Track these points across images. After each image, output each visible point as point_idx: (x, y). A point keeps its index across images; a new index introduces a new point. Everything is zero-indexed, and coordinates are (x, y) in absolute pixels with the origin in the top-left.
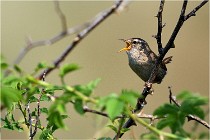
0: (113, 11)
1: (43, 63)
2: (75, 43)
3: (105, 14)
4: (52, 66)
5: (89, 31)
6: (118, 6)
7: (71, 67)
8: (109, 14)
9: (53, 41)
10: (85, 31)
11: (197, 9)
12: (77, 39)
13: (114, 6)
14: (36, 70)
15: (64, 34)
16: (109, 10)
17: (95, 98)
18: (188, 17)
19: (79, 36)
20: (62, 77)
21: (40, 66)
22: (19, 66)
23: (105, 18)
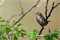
0: (35, 6)
1: (15, 20)
2: (24, 15)
4: (18, 21)
5: (28, 11)
6: (37, 4)
10: (27, 11)
11: (57, 5)
12: (25, 14)
14: (13, 22)
16: (34, 6)
18: (54, 8)
23: (33, 8)
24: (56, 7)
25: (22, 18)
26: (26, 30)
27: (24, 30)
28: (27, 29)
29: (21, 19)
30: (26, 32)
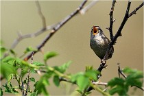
0: (78, 12)
1: (30, 48)
2: (52, 34)
3: (72, 14)
4: (36, 50)
5: (61, 26)
6: (81, 8)
7: (52, 54)
8: (75, 14)
11: (137, 9)
12: (53, 31)
13: (79, 9)
14: (25, 53)
16: (75, 11)
17: (68, 75)
19: (54, 29)
20: (45, 61)
21: (28, 50)
22: (14, 50)
23: (72, 16)
24: (134, 12)
25: (45, 42)
26: (66, 67)
27: (60, 68)
28: (68, 64)
29: (43, 44)
30: (67, 71)
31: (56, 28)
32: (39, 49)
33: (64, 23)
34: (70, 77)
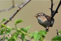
1: (5, 19)
2: (18, 11)
4: (9, 20)
5: (24, 6)
7: (19, 21)
9: (9, 10)
10: (22, 6)
12: (19, 9)
14: (3, 22)
15: (13, 7)
17: (29, 33)
19: (20, 8)
20: (16, 25)
21: (4, 20)
25: (14, 15)
26: (28, 29)
27: (24, 29)
28: (29, 27)
29: (13, 17)
30: (28, 31)
31: (21, 7)
32: (11, 19)
33: (25, 5)
34: (29, 35)
